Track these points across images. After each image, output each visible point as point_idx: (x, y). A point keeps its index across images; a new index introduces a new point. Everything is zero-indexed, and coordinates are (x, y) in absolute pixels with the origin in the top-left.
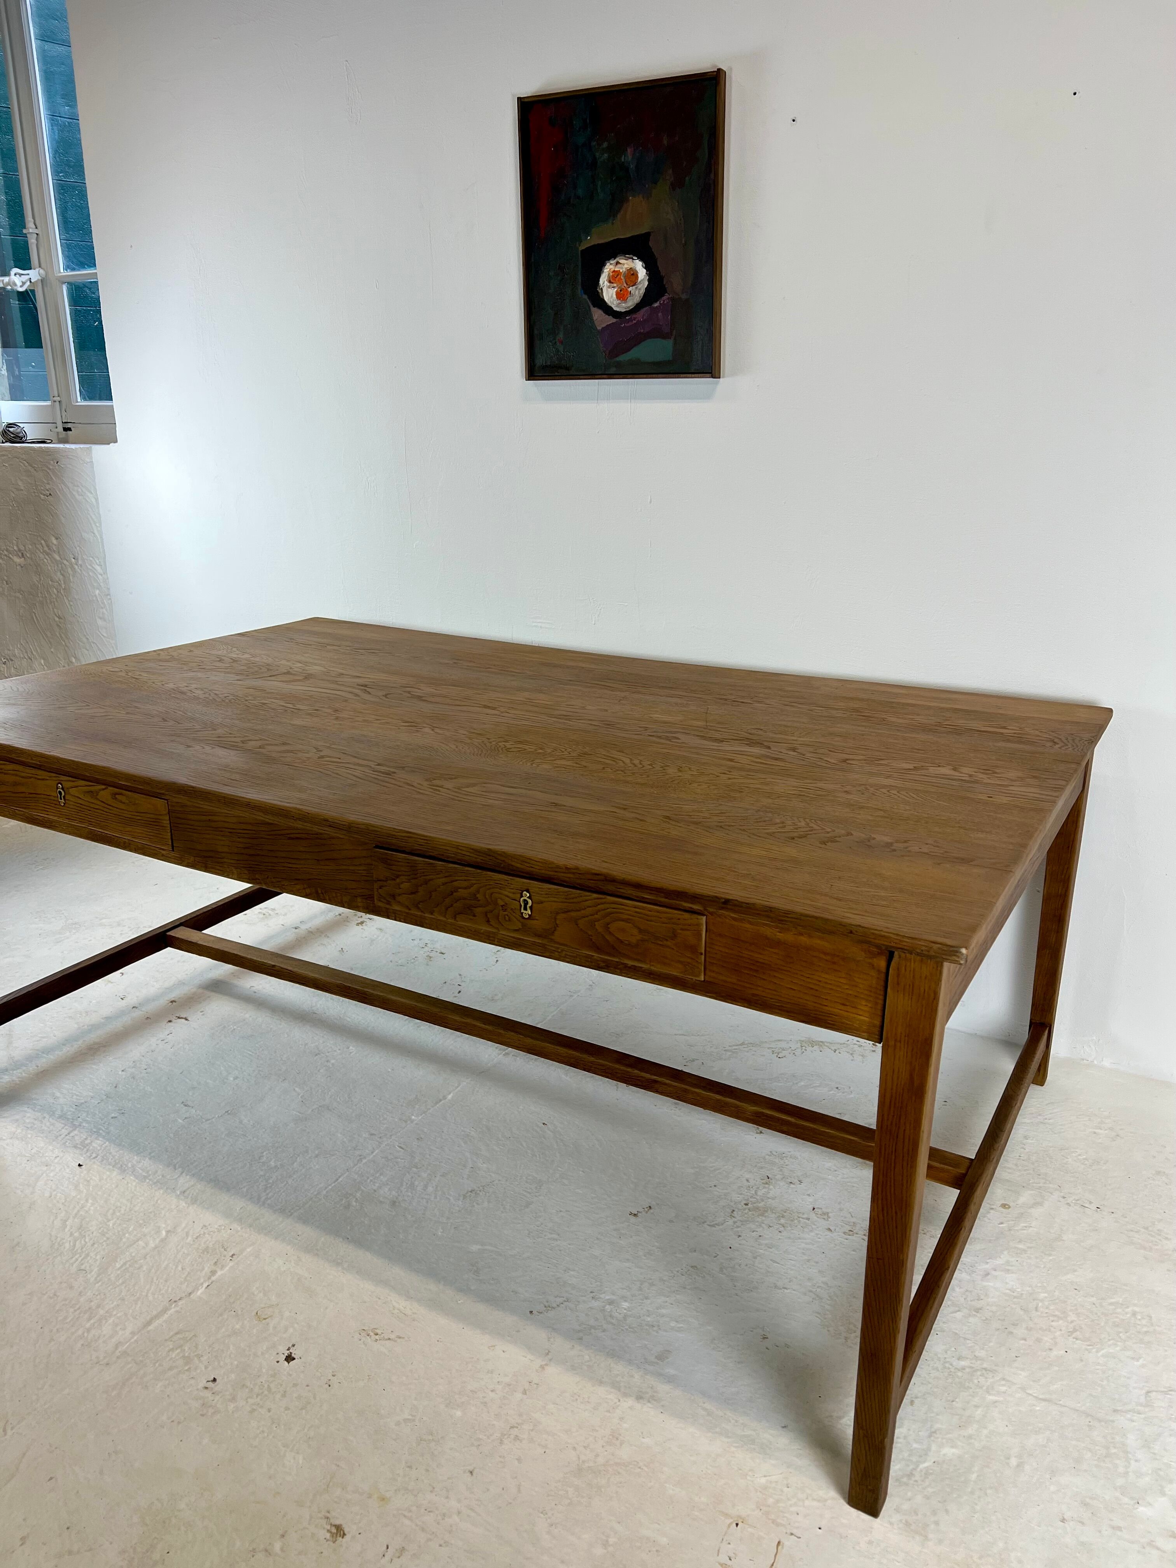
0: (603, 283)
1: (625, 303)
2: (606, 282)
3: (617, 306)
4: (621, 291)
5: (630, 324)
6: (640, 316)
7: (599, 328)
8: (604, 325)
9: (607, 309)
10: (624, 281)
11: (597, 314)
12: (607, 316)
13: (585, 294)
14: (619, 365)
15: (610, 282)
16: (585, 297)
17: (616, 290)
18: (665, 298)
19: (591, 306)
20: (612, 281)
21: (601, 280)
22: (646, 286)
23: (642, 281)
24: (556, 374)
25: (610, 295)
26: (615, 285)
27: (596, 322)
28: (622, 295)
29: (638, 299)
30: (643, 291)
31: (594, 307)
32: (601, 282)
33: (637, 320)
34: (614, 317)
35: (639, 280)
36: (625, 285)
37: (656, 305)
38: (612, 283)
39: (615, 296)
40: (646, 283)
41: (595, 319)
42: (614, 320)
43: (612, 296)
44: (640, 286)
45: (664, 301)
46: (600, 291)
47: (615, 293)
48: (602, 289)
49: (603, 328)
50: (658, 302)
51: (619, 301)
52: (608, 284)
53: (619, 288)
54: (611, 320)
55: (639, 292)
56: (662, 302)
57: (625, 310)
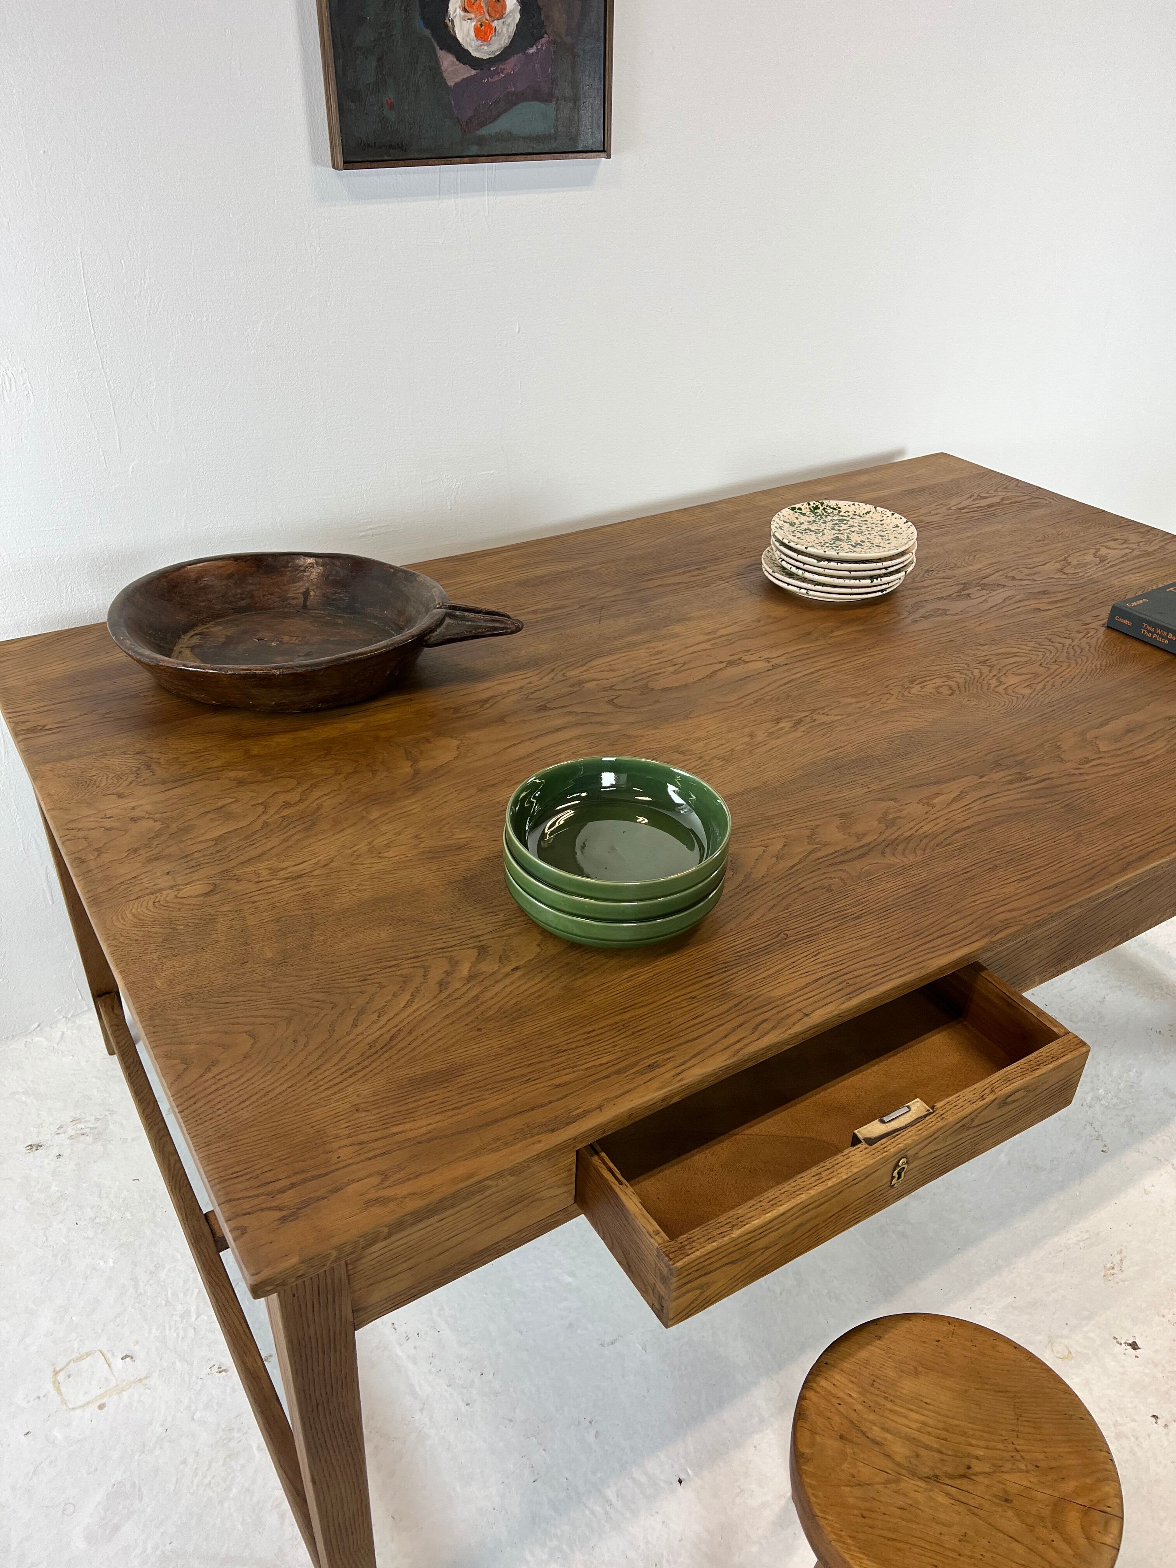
0: (455, 11)
1: (488, 45)
2: (458, 10)
3: (477, 49)
4: (481, 25)
5: (496, 78)
6: (510, 66)
7: (451, 83)
8: (458, 80)
9: (462, 55)
10: (485, 9)
11: (447, 61)
12: (461, 65)
13: (427, 28)
14: (481, 141)
15: (465, 10)
16: (427, 32)
17: (474, 23)
18: (543, 40)
19: (437, 48)
20: (467, 8)
21: (450, 5)
22: (517, 21)
23: (511, 12)
24: (386, 158)
25: (465, 31)
26: (473, 16)
27: (445, 74)
28: (483, 33)
29: (506, 41)
30: (513, 28)
31: (441, 49)
32: (451, 9)
33: (506, 72)
34: (473, 67)
35: (508, 10)
36: (488, 17)
37: (532, 51)
38: (468, 12)
39: (473, 34)
40: (518, 16)
41: (443, 68)
42: (474, 72)
43: (468, 34)
44: (509, 21)
45: (542, 45)
46: (450, 24)
47: (472, 29)
48: (452, 21)
49: (456, 84)
50: (535, 47)
51: (479, 42)
52: (463, 14)
53: (478, 21)
54: (467, 72)
55: (507, 30)
56: (540, 47)
57: (488, 57)
